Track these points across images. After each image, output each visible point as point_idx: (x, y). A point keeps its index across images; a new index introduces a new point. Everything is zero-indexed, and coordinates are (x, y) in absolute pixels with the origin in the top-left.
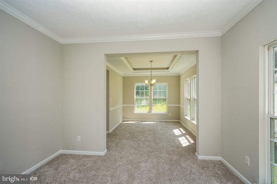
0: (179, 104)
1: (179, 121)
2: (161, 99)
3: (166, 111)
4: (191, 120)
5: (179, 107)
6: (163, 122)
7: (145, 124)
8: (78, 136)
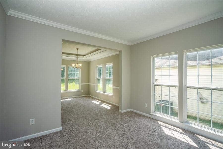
0: (89, 83)
1: (89, 95)
2: (71, 79)
3: (79, 89)
4: (103, 93)
5: (89, 85)
6: (78, 98)
7: (65, 101)
8: (31, 120)
